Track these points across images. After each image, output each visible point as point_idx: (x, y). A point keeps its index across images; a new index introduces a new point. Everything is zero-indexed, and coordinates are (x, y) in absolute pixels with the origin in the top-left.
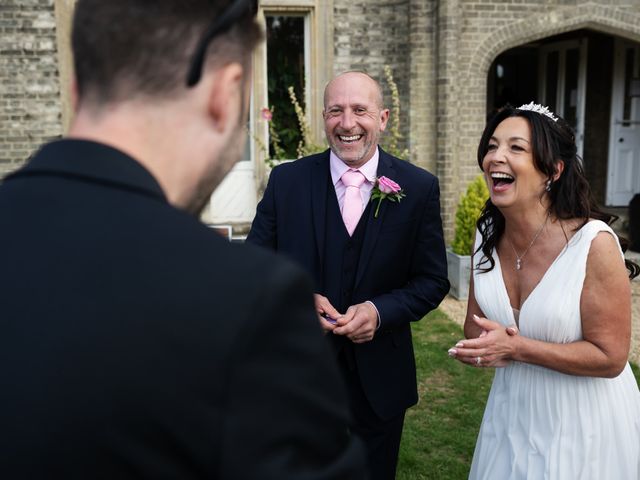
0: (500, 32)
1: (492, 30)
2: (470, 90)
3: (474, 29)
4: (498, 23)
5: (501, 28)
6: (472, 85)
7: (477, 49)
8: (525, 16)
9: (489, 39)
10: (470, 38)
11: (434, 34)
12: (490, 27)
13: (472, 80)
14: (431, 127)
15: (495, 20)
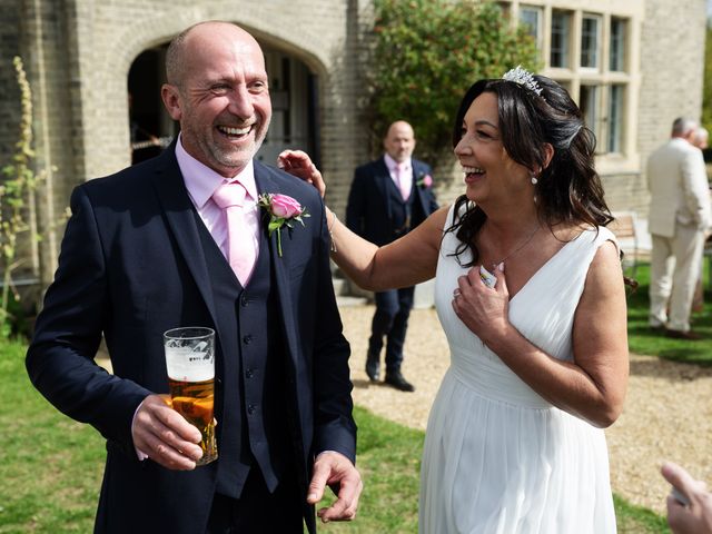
0: (138, 27)
1: (129, 23)
2: (109, 97)
3: (108, 21)
4: (137, 15)
5: (139, 21)
6: (110, 90)
7: (113, 45)
8: (166, 9)
9: (127, 34)
10: (103, 31)
11: (59, 24)
12: (126, 19)
13: (110, 84)
14: (64, 142)
15: (132, 11)
